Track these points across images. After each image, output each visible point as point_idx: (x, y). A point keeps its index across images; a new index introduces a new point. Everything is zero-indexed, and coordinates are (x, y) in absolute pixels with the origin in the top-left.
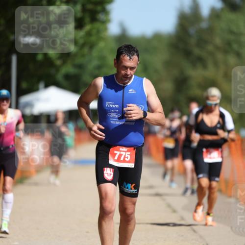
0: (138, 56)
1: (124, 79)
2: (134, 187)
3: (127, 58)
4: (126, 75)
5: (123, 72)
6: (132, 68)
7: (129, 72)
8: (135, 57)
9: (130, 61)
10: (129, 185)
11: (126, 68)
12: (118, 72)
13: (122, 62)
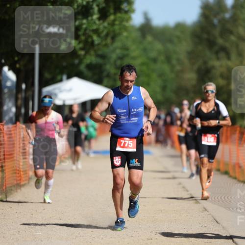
0: (136, 72)
1: (126, 89)
2: (137, 161)
3: (128, 74)
4: (128, 86)
5: (126, 84)
6: (131, 81)
7: (130, 84)
8: (134, 74)
9: (131, 76)
10: (134, 160)
11: (128, 81)
12: (122, 84)
13: (124, 77)
